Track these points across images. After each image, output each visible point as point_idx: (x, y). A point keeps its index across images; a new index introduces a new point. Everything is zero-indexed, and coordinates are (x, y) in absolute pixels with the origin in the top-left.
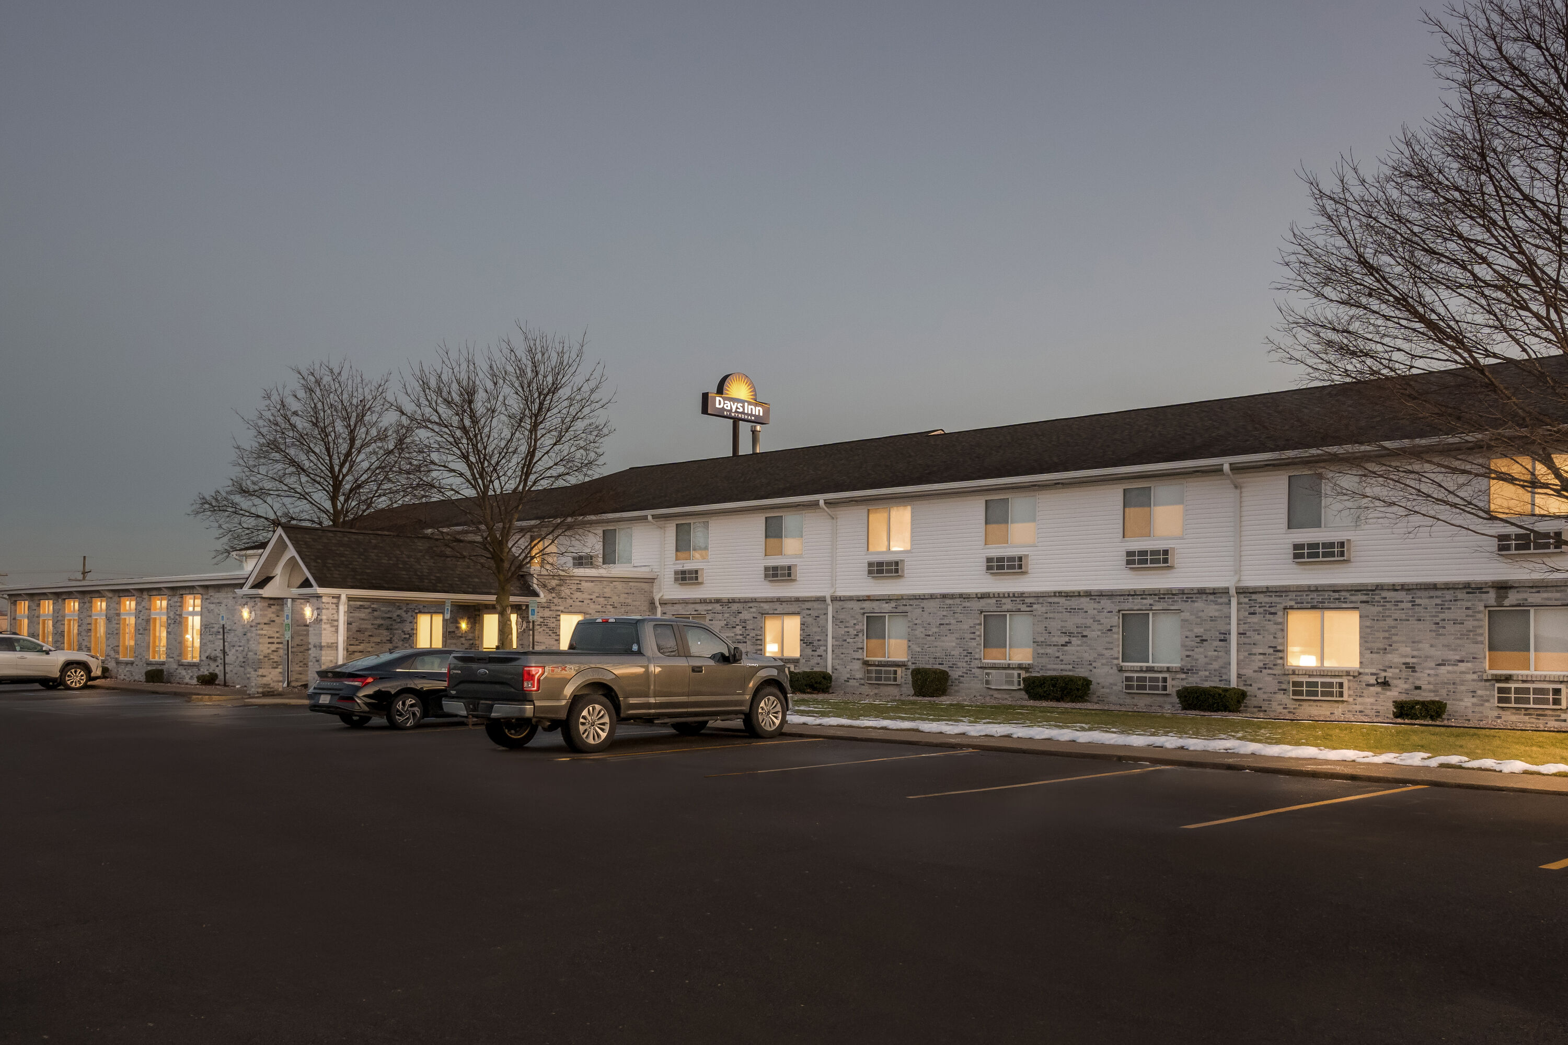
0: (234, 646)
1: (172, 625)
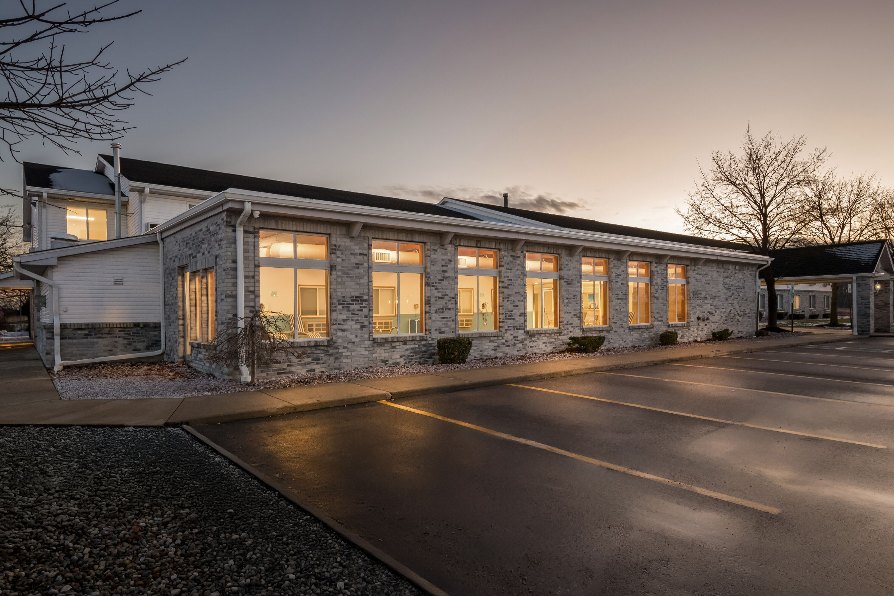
0: (719, 309)
1: (660, 291)
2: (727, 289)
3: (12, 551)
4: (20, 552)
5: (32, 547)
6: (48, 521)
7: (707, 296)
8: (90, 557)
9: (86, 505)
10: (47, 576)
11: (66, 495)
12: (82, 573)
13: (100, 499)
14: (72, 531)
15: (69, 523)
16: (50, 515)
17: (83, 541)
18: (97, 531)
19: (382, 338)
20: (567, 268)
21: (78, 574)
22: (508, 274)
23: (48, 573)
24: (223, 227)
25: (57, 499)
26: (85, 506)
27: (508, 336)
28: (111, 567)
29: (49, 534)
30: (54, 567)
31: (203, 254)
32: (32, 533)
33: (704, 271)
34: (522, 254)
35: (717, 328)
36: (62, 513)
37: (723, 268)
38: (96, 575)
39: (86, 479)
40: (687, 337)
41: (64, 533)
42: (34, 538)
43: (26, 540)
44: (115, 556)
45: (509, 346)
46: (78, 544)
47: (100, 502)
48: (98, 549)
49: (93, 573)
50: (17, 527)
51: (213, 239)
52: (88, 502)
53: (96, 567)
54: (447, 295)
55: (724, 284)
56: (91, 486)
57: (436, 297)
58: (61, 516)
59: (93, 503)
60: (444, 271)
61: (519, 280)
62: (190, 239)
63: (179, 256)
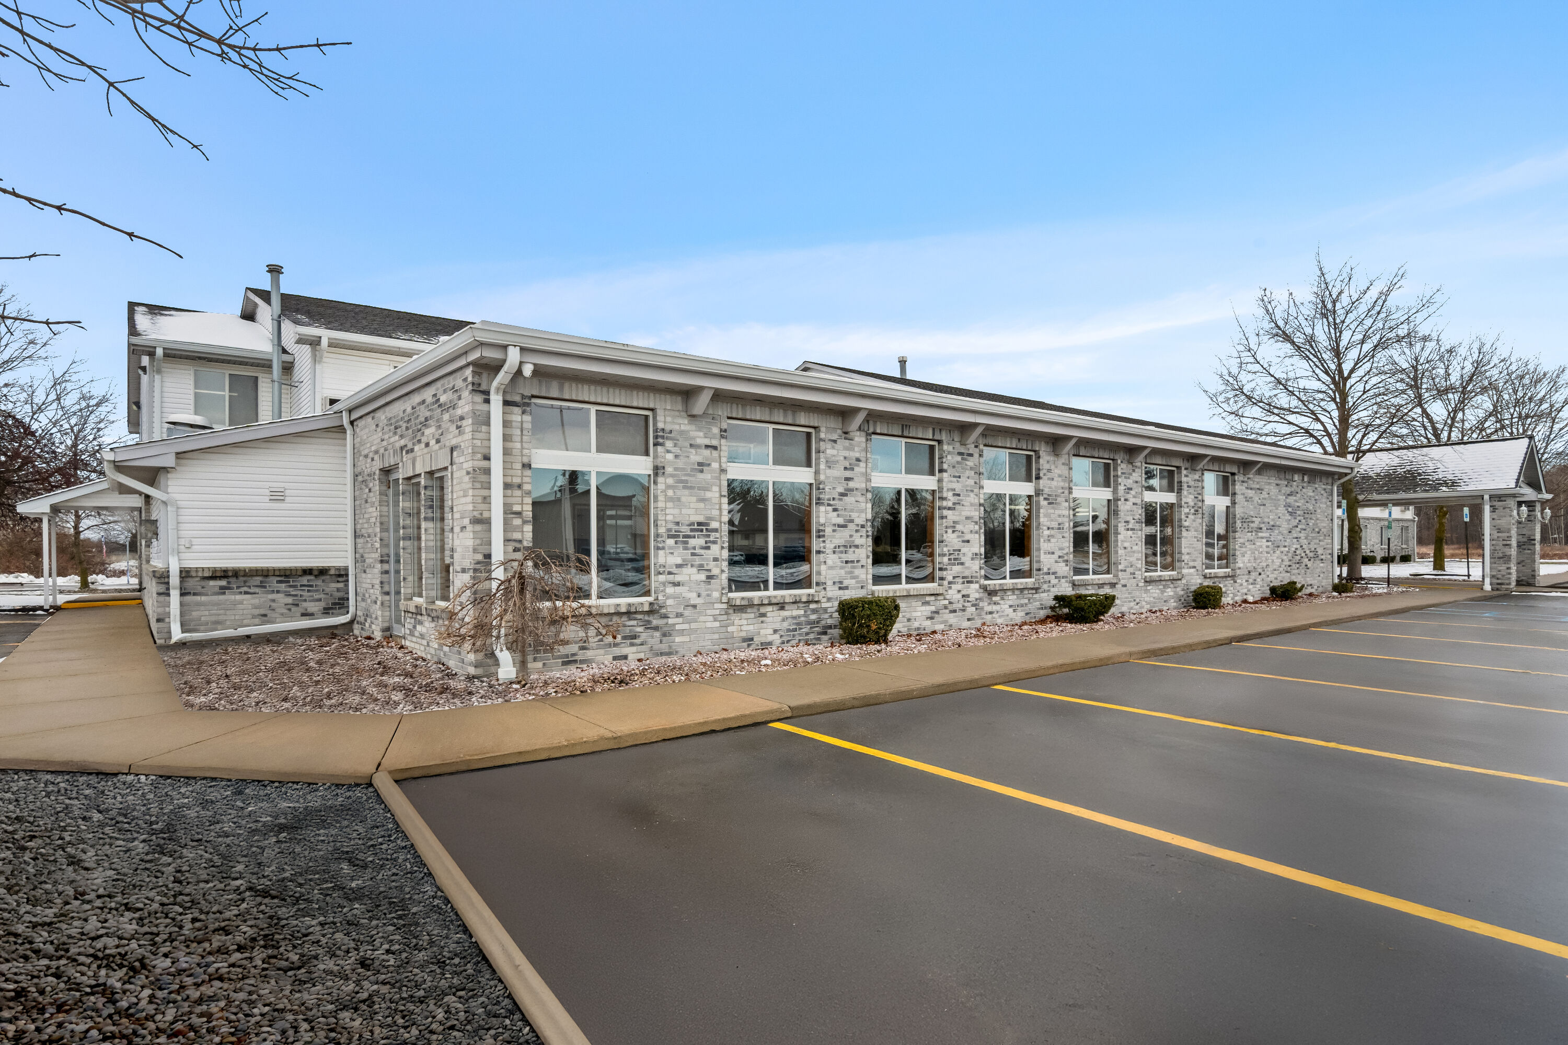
0: (1278, 546)
2: (1291, 514)
3: (13, 994)
4: (26, 996)
5: (49, 989)
6: (80, 947)
7: (1262, 526)
8: (150, 1002)
9: (153, 920)
10: (72, 1031)
11: (117, 903)
12: (133, 1026)
13: (181, 910)
14: (122, 964)
15: (119, 950)
16: (84, 937)
17: (141, 979)
18: (168, 962)
19: (743, 598)
20: (1050, 475)
21: (127, 1028)
22: (955, 485)
23: (73, 1026)
24: (466, 394)
25: (99, 911)
26: (150, 922)
27: (953, 594)
28: (186, 1018)
29: (79, 968)
30: (86, 1018)
31: (427, 445)
32: (48, 967)
33: (1258, 483)
34: (977, 450)
35: (1276, 579)
36: (107, 935)
37: (1286, 479)
38: (157, 1028)
39: (159, 874)
40: (1231, 595)
41: (108, 966)
42: (52, 975)
43: (38, 977)
44: (195, 1002)
45: (955, 611)
46: (131, 983)
47: (181, 914)
48: (166, 991)
49: (151, 1026)
50: (21, 957)
51: (446, 417)
52: (158, 915)
53: (159, 1017)
54: (852, 521)
55: (1288, 506)
56: (167, 886)
57: (834, 525)
58: (104, 940)
59: (167, 917)
60: (847, 479)
61: (972, 495)
62: (402, 419)
63: (382, 451)
